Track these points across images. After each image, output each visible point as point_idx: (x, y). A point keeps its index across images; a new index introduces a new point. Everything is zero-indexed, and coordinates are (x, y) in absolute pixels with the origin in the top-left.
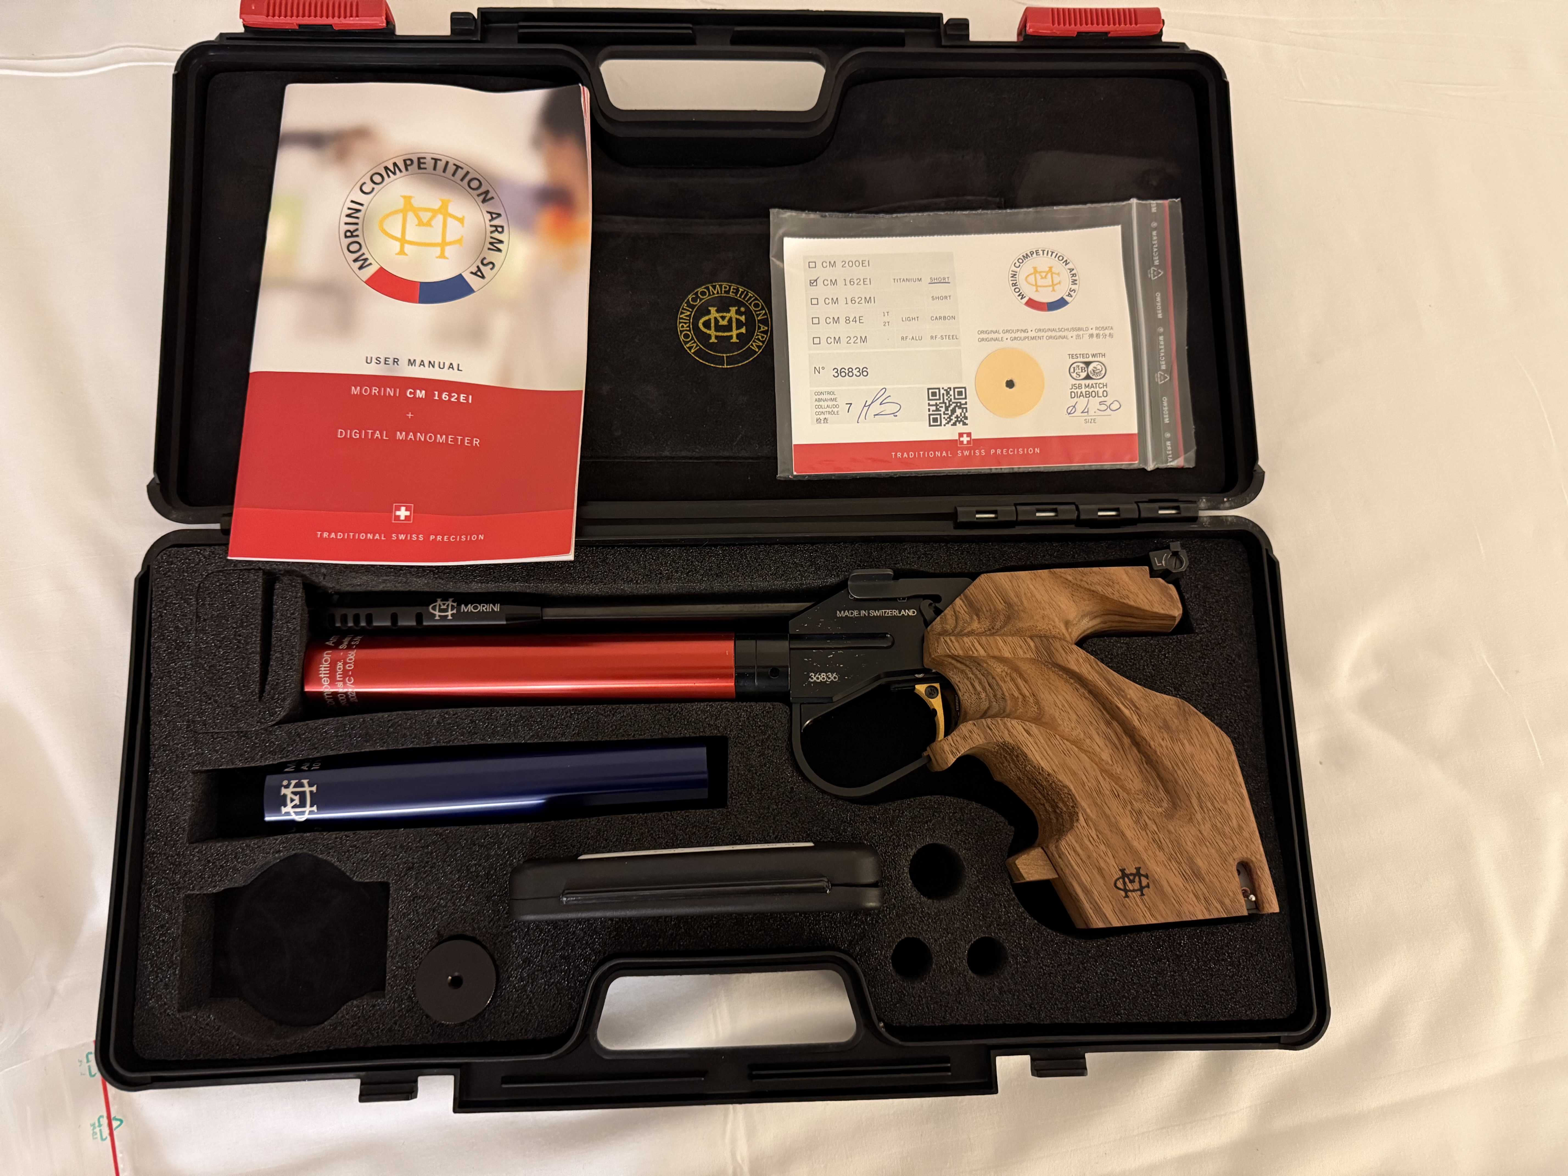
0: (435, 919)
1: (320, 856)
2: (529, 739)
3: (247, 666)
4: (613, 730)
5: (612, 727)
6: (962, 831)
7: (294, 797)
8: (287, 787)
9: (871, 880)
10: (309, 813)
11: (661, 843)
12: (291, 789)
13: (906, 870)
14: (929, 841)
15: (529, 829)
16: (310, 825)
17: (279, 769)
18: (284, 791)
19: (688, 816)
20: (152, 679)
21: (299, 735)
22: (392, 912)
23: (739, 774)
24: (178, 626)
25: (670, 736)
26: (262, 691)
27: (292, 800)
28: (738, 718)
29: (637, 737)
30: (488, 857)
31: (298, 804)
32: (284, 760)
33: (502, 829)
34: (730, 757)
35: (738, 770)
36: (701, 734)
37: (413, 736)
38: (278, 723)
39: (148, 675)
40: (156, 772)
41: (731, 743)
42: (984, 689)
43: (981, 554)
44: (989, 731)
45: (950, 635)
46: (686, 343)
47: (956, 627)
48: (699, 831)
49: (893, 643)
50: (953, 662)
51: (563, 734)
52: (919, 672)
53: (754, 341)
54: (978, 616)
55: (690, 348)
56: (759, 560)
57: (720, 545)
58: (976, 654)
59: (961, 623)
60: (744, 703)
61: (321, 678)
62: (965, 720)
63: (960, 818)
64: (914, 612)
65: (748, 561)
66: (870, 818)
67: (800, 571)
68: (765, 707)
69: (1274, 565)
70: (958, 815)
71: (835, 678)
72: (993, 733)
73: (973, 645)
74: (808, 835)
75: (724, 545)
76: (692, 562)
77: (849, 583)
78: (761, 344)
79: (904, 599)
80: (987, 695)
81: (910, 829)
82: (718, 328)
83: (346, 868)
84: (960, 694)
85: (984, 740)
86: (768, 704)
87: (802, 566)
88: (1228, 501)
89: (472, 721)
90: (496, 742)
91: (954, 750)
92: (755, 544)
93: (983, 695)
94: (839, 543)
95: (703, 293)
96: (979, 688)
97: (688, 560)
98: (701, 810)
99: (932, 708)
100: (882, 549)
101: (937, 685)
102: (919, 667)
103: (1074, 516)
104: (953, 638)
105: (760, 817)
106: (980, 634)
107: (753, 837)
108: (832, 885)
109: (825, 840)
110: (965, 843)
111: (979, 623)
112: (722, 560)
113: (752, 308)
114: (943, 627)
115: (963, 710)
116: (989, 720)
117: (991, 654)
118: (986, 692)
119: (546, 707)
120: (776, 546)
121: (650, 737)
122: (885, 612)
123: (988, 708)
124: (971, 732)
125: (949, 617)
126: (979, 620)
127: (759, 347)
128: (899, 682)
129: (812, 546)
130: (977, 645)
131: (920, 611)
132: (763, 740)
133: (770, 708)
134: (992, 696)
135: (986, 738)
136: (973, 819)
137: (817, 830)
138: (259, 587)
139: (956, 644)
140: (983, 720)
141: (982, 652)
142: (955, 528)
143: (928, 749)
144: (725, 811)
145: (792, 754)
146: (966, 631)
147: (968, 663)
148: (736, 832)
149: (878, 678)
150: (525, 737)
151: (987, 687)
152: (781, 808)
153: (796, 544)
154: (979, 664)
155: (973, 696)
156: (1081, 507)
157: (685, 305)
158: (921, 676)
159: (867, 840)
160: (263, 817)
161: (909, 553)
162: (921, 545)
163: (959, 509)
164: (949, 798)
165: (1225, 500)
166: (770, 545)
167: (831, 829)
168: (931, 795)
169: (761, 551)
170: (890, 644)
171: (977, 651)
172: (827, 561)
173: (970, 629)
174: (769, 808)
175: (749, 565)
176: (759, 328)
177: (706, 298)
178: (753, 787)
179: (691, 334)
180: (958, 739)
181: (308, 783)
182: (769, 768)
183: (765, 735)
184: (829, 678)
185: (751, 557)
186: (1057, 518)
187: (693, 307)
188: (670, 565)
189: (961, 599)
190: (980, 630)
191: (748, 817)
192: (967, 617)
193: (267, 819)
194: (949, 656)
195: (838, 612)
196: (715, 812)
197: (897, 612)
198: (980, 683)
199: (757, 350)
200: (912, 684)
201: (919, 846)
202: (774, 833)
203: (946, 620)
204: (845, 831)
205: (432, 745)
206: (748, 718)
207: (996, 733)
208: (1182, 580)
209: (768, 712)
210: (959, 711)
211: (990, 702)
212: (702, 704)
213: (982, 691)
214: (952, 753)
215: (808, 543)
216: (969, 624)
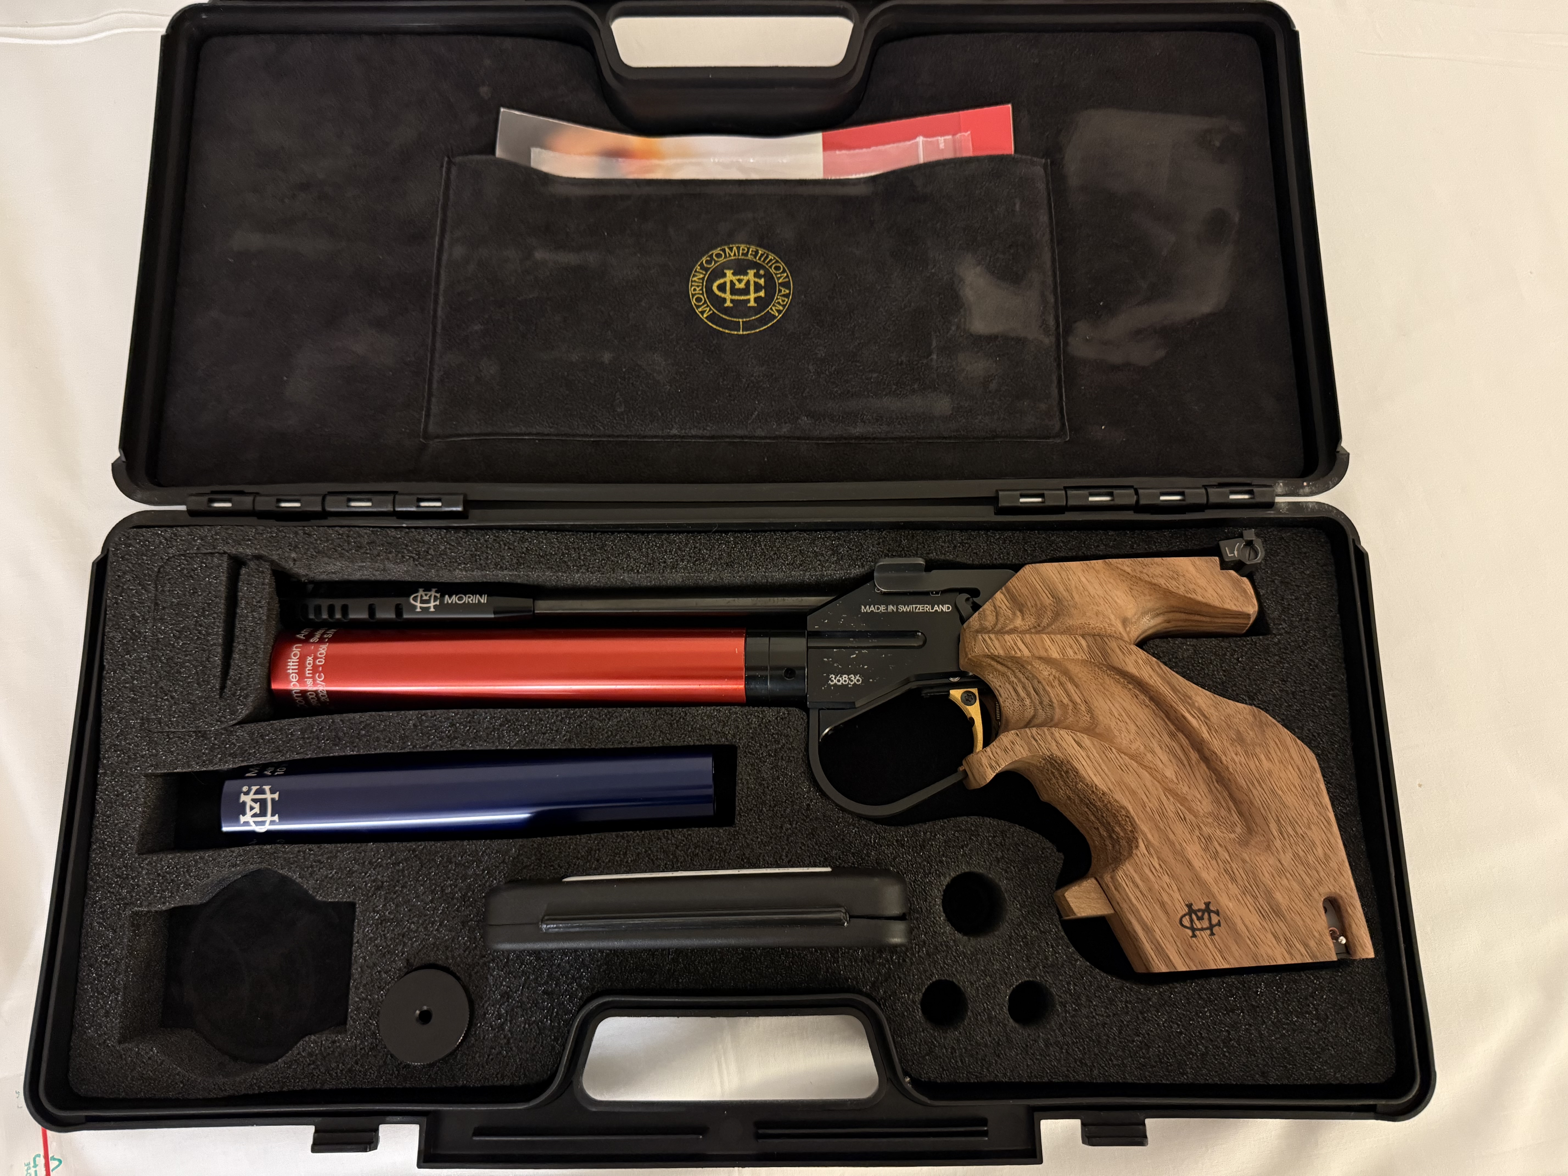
0: (405, 944)
1: (281, 872)
2: (515, 745)
3: (208, 659)
4: (609, 737)
5: (607, 733)
6: (1003, 857)
7: (253, 804)
8: (247, 793)
9: (896, 911)
10: (270, 823)
11: (659, 866)
12: (251, 796)
13: (939, 901)
14: (965, 869)
15: (513, 847)
16: (271, 837)
17: (239, 774)
18: (243, 798)
19: (690, 835)
20: (105, 672)
21: (262, 737)
22: (357, 936)
23: (748, 788)
24: (134, 614)
25: (672, 744)
26: (223, 687)
27: (252, 808)
28: (748, 724)
29: (635, 745)
30: (465, 878)
31: (258, 812)
32: (245, 764)
33: (481, 845)
34: (739, 769)
35: (748, 783)
36: (707, 742)
37: (387, 739)
38: (239, 723)
39: (102, 668)
40: (105, 774)
41: (740, 754)
42: (1029, 694)
43: (1026, 543)
44: (1034, 742)
45: (989, 632)
46: (698, 307)
47: (996, 624)
48: (702, 852)
49: (925, 642)
50: (993, 663)
51: (553, 741)
52: (954, 675)
53: (774, 305)
54: (1021, 611)
55: (702, 313)
56: (775, 549)
57: (732, 531)
58: (1019, 654)
59: (1002, 620)
60: (756, 708)
61: (289, 674)
62: (1007, 730)
63: (1001, 843)
64: (948, 608)
65: (763, 549)
66: (897, 841)
67: (820, 561)
68: (779, 713)
69: (1362, 558)
70: (998, 840)
71: (858, 681)
72: (1039, 745)
73: (1016, 644)
74: (826, 859)
75: (736, 532)
76: (700, 550)
77: (875, 574)
78: (781, 308)
79: (937, 593)
80: (1032, 701)
81: (943, 855)
82: (734, 291)
83: (308, 885)
84: (1001, 700)
85: (1028, 753)
86: (783, 709)
87: (822, 555)
88: (1308, 485)
89: (452, 725)
90: (478, 748)
91: (994, 764)
92: (771, 531)
93: (1028, 702)
94: (865, 530)
95: (718, 256)
96: (1023, 694)
97: (695, 548)
98: (706, 829)
99: (968, 716)
100: (913, 537)
101: (975, 691)
102: (955, 669)
103: (1132, 500)
104: (992, 636)
105: (771, 838)
106: (1024, 632)
107: (764, 860)
108: (851, 917)
109: (846, 866)
110: (1006, 872)
111: (1023, 619)
112: (733, 548)
113: (772, 271)
114: (981, 624)
115: (1004, 718)
116: (1034, 730)
117: (1037, 655)
118: (1031, 698)
119: (535, 710)
120: (794, 533)
121: (649, 745)
122: (916, 608)
123: (1034, 717)
124: (1013, 743)
125: (988, 612)
126: (1023, 616)
127: (779, 312)
128: (932, 687)
129: (835, 533)
130: (1020, 643)
131: (956, 607)
132: (776, 750)
133: (784, 714)
134: (1037, 702)
135: (1030, 750)
136: (1016, 844)
137: (836, 854)
138: (223, 573)
139: (996, 642)
140: (1027, 730)
141: (1026, 652)
142: (996, 514)
143: (964, 762)
144: (732, 829)
145: (809, 765)
146: (1007, 629)
147: (1009, 664)
148: (744, 854)
149: (907, 681)
150: (510, 742)
151: (1032, 692)
152: (796, 828)
153: (816, 531)
154: (1022, 666)
155: (1016, 703)
156: (1140, 491)
157: (698, 268)
158: (956, 679)
159: (893, 866)
160: (220, 827)
161: (944, 542)
162: (958, 533)
163: (1001, 493)
164: (988, 820)
165: (1305, 484)
166: (787, 532)
167: (853, 853)
168: (968, 815)
169: (777, 538)
170: (921, 643)
171: (1020, 650)
172: (851, 549)
173: (1012, 627)
174: (782, 827)
175: (763, 554)
176: (780, 291)
177: (722, 260)
178: (764, 803)
179: (704, 297)
180: (998, 751)
181: (270, 789)
182: (783, 781)
183: (779, 743)
184: (852, 681)
185: (765, 545)
186: (1112, 503)
187: (706, 270)
188: (676, 552)
189: (1002, 593)
190: (1024, 628)
191: (758, 837)
192: (1009, 613)
193: (225, 829)
194: (988, 656)
195: (863, 607)
196: (721, 831)
197: (929, 607)
198: (1024, 688)
199: (777, 314)
200: (946, 689)
201: (953, 874)
202: (787, 856)
203: (985, 616)
204: (868, 855)
205: (407, 750)
206: (760, 725)
207: (1043, 744)
208: (1257, 574)
209: (782, 719)
210: (1000, 720)
211: (1036, 710)
212: (709, 708)
213: (1026, 697)
214: (992, 767)
215: (830, 530)
216: (1012, 621)
